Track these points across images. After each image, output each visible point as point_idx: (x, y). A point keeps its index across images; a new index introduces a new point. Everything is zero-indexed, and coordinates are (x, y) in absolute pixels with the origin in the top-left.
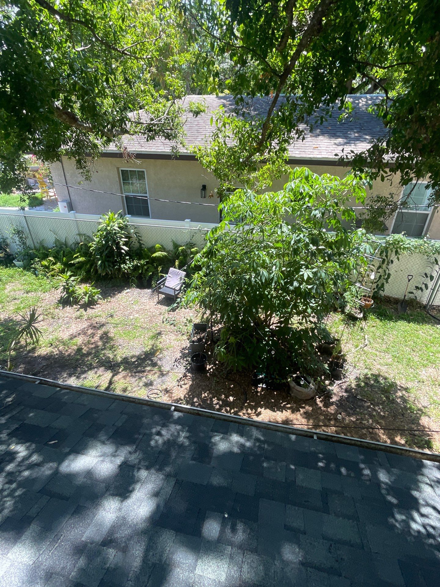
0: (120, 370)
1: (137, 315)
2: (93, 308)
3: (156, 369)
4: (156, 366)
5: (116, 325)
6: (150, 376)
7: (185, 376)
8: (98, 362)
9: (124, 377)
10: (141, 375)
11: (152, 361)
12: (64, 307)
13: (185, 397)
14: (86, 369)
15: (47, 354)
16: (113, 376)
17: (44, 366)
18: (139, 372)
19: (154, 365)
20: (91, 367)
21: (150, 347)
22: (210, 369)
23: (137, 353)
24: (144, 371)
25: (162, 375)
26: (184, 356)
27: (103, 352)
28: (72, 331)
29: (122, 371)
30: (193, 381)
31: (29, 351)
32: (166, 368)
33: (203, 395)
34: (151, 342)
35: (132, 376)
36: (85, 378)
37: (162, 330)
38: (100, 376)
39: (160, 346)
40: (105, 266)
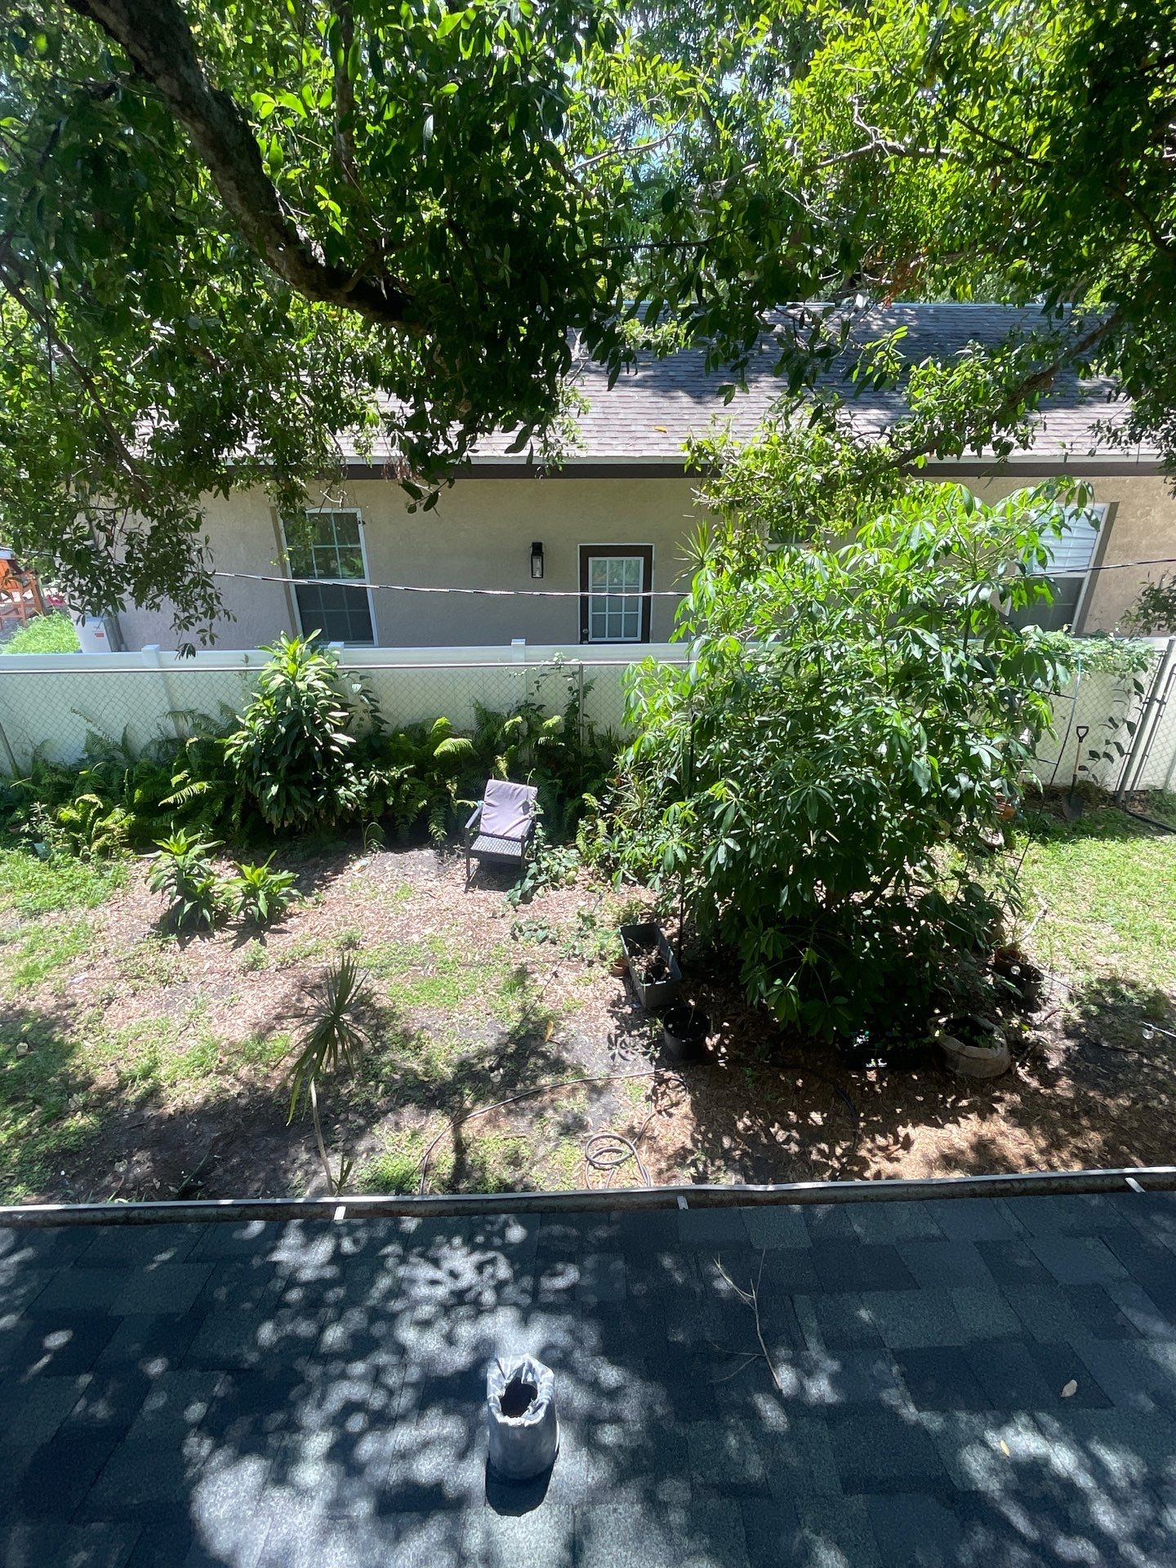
0: (468, 1104)
1: (428, 931)
2: (282, 931)
3: (569, 1079)
4: (564, 1070)
5: (382, 972)
6: (565, 1103)
7: (662, 1081)
8: (385, 1092)
9: (492, 1121)
10: (536, 1104)
11: (543, 1055)
12: (183, 944)
13: (694, 1141)
14: (361, 1122)
15: (207, 1101)
16: (457, 1127)
17: (217, 1140)
18: (526, 1097)
19: (557, 1066)
20: (373, 1116)
21: (518, 1016)
22: (717, 1048)
23: (490, 1042)
24: (539, 1092)
25: (596, 1091)
26: (627, 1025)
27: (384, 1059)
28: (249, 1012)
29: (474, 1103)
30: (691, 1090)
31: (142, 1103)
32: (597, 1069)
33: (740, 1125)
34: (514, 1002)
35: (510, 1112)
36: (373, 1149)
37: (524, 960)
38: (414, 1135)
39: (545, 1008)
40: (289, 800)
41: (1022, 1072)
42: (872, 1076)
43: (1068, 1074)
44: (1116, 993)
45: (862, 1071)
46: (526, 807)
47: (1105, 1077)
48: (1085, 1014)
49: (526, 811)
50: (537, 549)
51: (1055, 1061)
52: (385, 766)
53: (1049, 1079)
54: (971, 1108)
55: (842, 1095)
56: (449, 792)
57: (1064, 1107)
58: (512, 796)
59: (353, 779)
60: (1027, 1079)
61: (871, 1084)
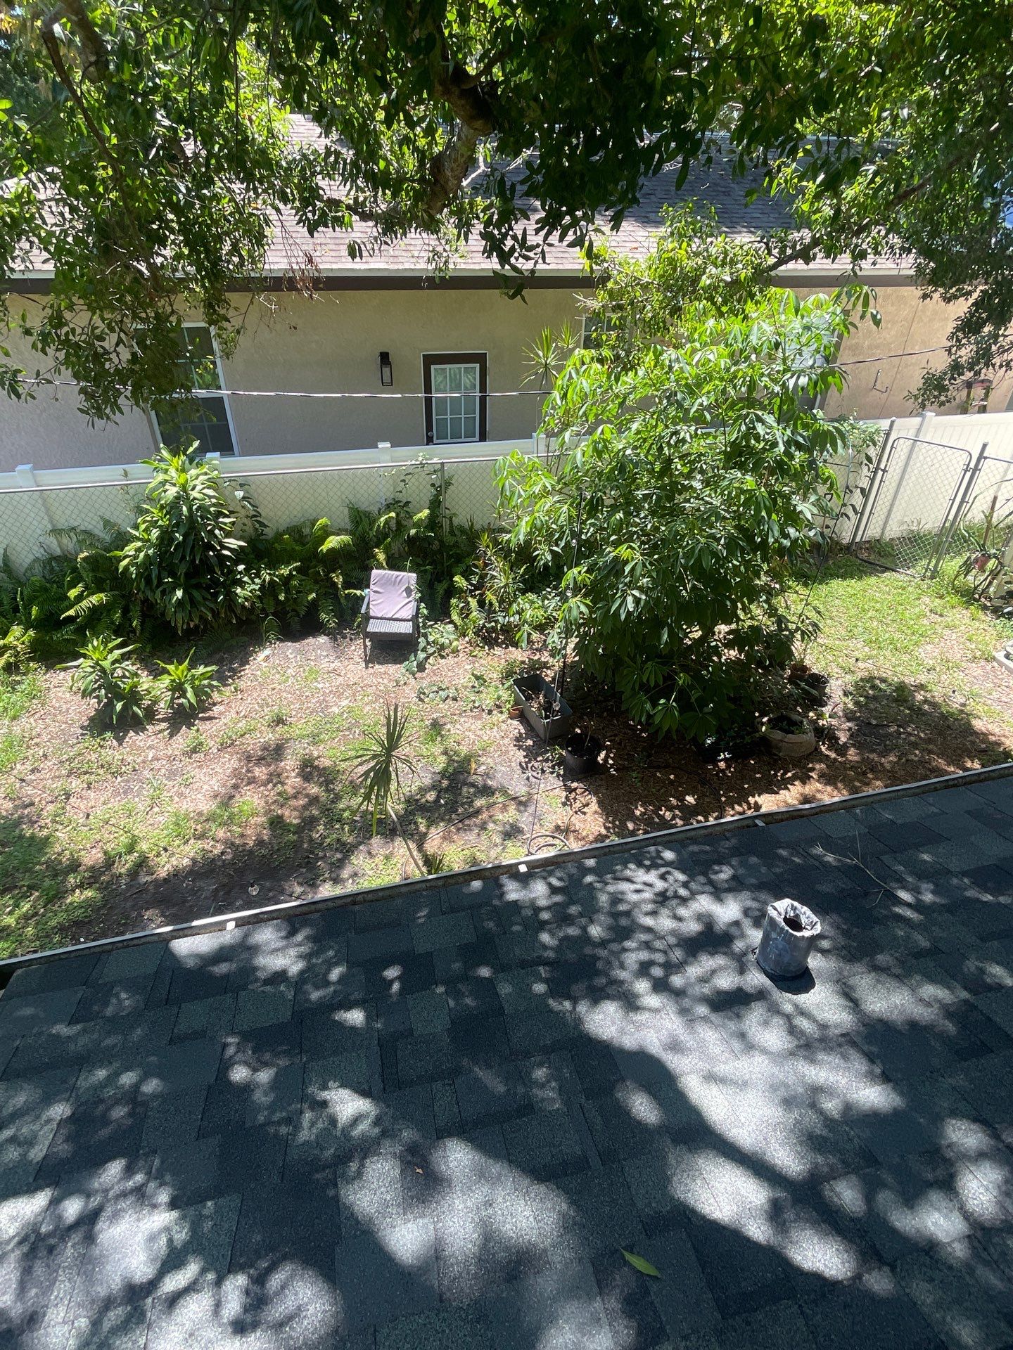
0: (422, 828)
1: (345, 703)
2: (210, 718)
3: (499, 798)
4: (493, 794)
5: (315, 739)
6: (501, 817)
7: (571, 791)
8: (351, 831)
9: (447, 838)
10: (478, 821)
11: (473, 785)
12: (120, 741)
13: (607, 828)
14: (339, 856)
15: (194, 860)
16: (420, 848)
17: (216, 891)
18: (469, 817)
19: (486, 791)
20: (347, 851)
21: (443, 759)
22: (605, 760)
23: (427, 781)
24: (478, 812)
25: (522, 804)
26: (531, 754)
27: (341, 806)
28: (206, 787)
29: (428, 827)
30: (596, 794)
31: (134, 873)
32: (518, 787)
33: (638, 813)
34: (436, 749)
35: (459, 829)
36: (356, 874)
37: (435, 716)
38: (387, 858)
39: (464, 750)
40: (193, 602)
41: (823, 748)
42: (722, 765)
43: (854, 745)
44: (874, 687)
45: (715, 762)
46: (408, 591)
47: (879, 744)
48: (857, 703)
49: (409, 595)
50: (385, 358)
51: (843, 738)
52: (273, 565)
53: (842, 750)
54: (795, 778)
55: (704, 782)
56: (335, 584)
57: (856, 768)
58: (395, 583)
59: (246, 579)
60: (827, 753)
61: (723, 771)
